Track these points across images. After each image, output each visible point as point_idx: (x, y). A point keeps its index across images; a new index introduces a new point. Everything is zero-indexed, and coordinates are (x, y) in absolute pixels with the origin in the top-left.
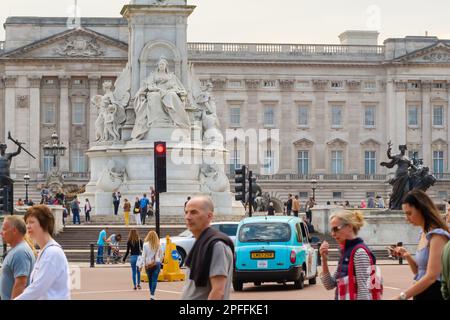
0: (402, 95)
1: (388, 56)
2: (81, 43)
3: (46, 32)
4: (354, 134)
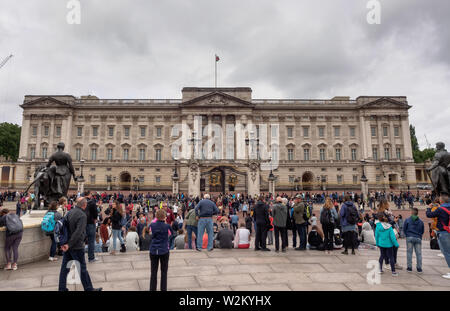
0: (368, 122)
1: (360, 104)
2: (217, 99)
3: (201, 94)
4: (345, 141)
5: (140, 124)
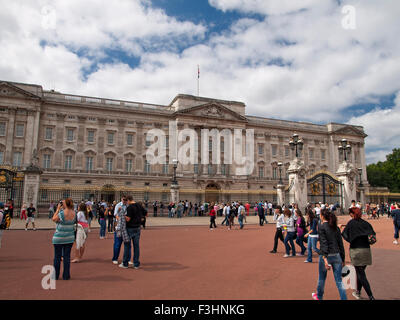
2: (214, 110)
4: (318, 162)
5: (126, 129)
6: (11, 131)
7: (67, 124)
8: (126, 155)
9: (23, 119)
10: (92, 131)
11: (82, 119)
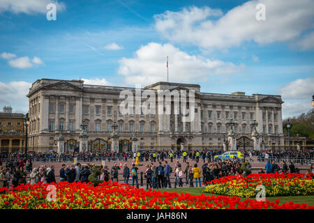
6: (67, 110)
7: (96, 104)
8: (130, 121)
9: (73, 102)
10: (110, 108)
11: (104, 100)
